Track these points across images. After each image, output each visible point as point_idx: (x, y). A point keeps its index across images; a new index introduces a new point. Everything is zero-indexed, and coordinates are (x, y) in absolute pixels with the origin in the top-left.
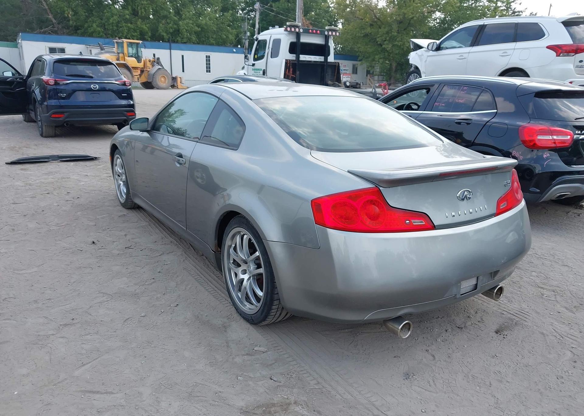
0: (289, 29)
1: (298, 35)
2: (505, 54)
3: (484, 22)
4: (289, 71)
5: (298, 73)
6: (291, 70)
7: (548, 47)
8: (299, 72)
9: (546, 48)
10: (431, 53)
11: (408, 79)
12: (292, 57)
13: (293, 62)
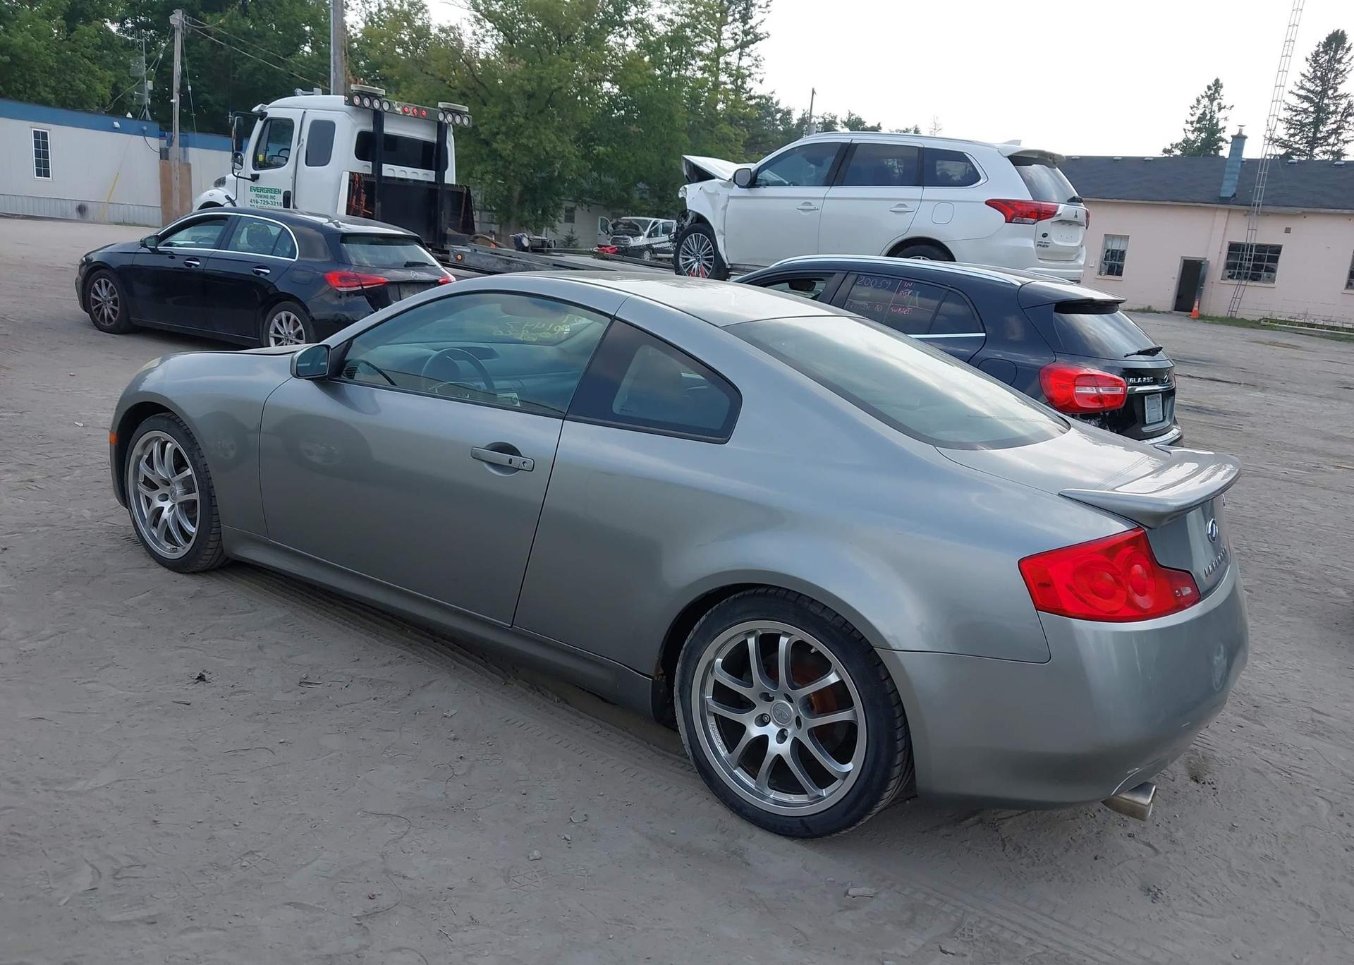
0: (357, 101)
1: (378, 117)
2: (901, 208)
3: (855, 137)
4: (358, 200)
5: (378, 205)
6: (364, 197)
7: (990, 203)
8: (380, 203)
9: (984, 204)
10: (736, 190)
11: (681, 244)
12: (364, 167)
13: (368, 179)
